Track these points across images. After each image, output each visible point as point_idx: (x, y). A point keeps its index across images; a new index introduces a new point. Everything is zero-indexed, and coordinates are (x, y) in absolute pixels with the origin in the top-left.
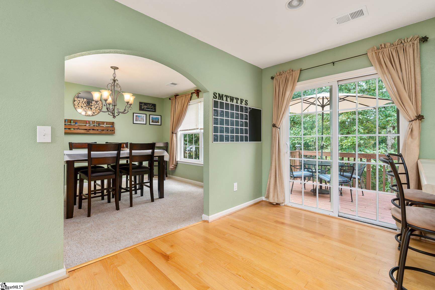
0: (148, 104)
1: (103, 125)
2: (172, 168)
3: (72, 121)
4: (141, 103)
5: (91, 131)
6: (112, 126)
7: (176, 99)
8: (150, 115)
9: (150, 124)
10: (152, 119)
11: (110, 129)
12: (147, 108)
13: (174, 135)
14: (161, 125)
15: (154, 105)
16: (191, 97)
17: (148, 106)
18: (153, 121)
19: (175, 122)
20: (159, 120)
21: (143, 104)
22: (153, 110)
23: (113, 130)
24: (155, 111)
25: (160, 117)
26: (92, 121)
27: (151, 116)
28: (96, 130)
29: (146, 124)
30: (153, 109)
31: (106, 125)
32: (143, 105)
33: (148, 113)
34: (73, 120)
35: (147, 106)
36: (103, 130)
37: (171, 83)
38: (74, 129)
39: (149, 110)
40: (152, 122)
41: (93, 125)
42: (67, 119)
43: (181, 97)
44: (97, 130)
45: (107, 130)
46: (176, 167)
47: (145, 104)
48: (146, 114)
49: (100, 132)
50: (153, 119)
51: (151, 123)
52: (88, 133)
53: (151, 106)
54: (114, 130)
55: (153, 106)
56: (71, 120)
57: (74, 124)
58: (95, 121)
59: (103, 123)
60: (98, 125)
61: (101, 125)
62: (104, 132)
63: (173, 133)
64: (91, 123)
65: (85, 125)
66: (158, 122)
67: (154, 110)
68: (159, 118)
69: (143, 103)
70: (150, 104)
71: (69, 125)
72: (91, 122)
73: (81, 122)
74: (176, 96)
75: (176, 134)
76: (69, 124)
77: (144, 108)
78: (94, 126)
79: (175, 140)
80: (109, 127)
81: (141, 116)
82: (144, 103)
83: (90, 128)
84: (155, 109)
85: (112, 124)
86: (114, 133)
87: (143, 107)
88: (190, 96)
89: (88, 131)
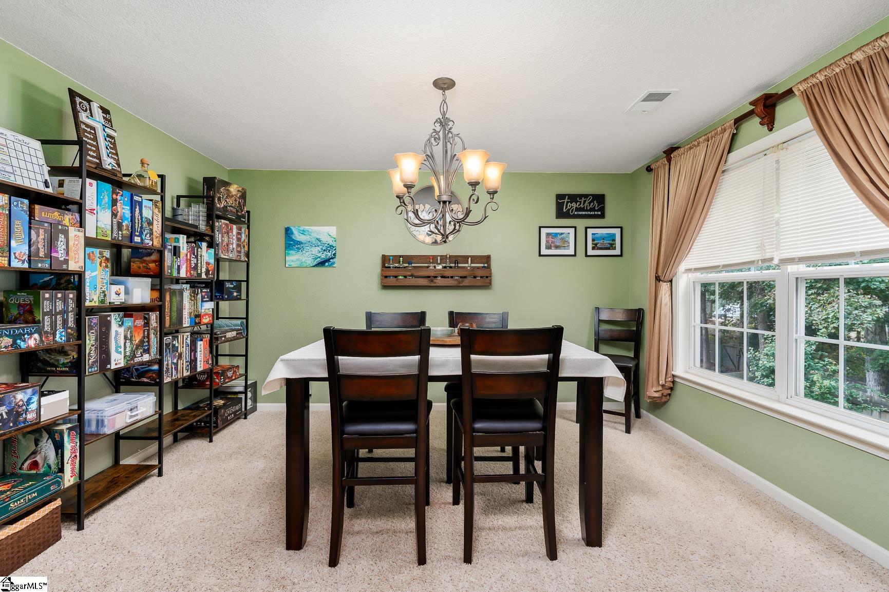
0: (581, 196)
1: (466, 265)
2: (656, 395)
3: (401, 259)
4: (559, 197)
5: (439, 281)
6: (486, 265)
7: (670, 165)
8: (586, 228)
9: (586, 256)
10: (593, 240)
11: (480, 273)
12: (577, 209)
13: (664, 287)
14: (621, 255)
15: (600, 199)
16: (734, 137)
17: (580, 202)
18: (596, 245)
19: (667, 244)
20: (614, 240)
21: (566, 200)
22: (596, 213)
23: (487, 277)
24: (602, 216)
25: (617, 232)
26: (441, 256)
27: (590, 231)
28: (448, 277)
29: (575, 255)
30: (598, 211)
31: (473, 265)
32: (568, 202)
33: (581, 223)
34: (402, 256)
35: (578, 203)
36: (465, 277)
37: (644, 94)
38: (405, 277)
39: (584, 213)
40: (593, 248)
41: (444, 265)
42: (392, 256)
43: (691, 148)
44: (452, 277)
45: (475, 277)
46: (670, 395)
47: (573, 198)
48: (575, 228)
49: (456, 282)
50: (598, 239)
51: (590, 252)
52: (433, 284)
53: (590, 203)
54: (491, 276)
55: (595, 202)
56: (400, 256)
57: (407, 265)
58: (448, 256)
59: (465, 258)
60: (453, 265)
61: (460, 265)
62: (466, 282)
63: (658, 279)
64: (439, 262)
65: (428, 267)
66: (612, 247)
67: (599, 213)
68: (614, 235)
69: (566, 195)
70: (586, 196)
71: (395, 267)
72: (439, 258)
73: (420, 260)
74: (670, 152)
75: (671, 281)
76: (397, 265)
77: (569, 210)
78: (445, 267)
79: (666, 305)
80: (478, 268)
81: (562, 234)
82: (569, 195)
83: (436, 273)
84: (602, 210)
85: (484, 260)
86: (490, 283)
87: (566, 207)
88: (727, 136)
89: (432, 281)
